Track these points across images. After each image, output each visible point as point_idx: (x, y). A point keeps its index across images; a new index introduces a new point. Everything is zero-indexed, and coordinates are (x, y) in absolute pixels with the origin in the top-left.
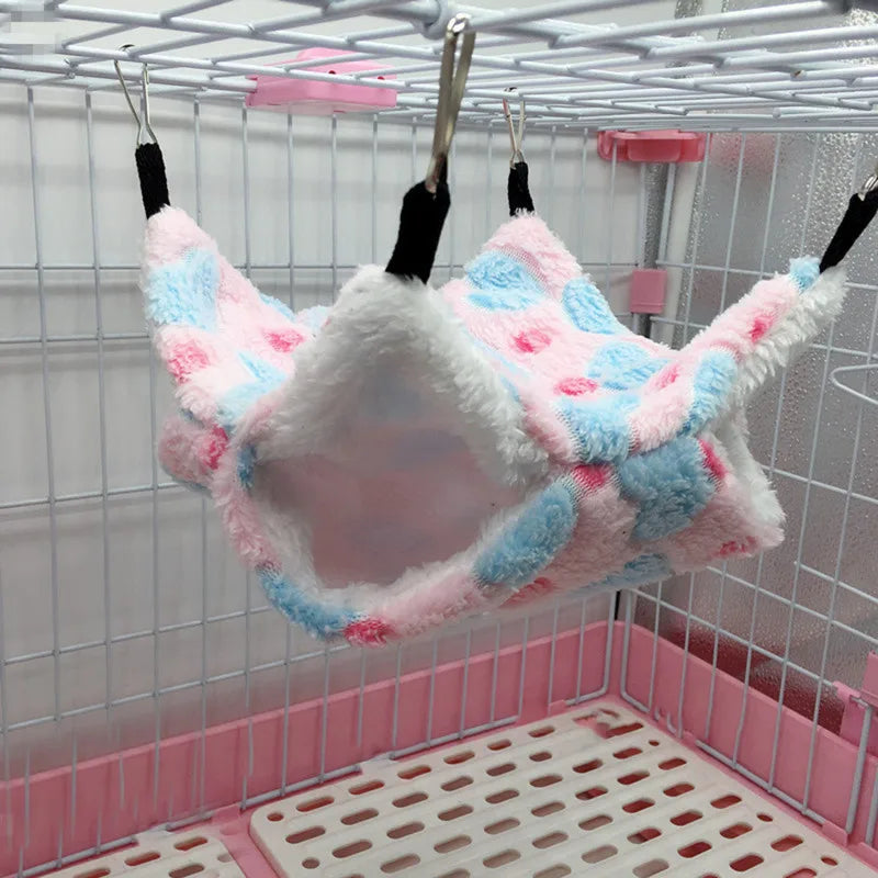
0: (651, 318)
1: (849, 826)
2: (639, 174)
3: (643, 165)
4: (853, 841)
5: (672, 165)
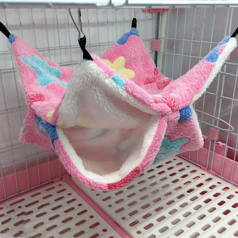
0: (157, 52)
1: (207, 166)
2: (153, 15)
3: (154, 13)
4: (208, 170)
5: (161, 13)
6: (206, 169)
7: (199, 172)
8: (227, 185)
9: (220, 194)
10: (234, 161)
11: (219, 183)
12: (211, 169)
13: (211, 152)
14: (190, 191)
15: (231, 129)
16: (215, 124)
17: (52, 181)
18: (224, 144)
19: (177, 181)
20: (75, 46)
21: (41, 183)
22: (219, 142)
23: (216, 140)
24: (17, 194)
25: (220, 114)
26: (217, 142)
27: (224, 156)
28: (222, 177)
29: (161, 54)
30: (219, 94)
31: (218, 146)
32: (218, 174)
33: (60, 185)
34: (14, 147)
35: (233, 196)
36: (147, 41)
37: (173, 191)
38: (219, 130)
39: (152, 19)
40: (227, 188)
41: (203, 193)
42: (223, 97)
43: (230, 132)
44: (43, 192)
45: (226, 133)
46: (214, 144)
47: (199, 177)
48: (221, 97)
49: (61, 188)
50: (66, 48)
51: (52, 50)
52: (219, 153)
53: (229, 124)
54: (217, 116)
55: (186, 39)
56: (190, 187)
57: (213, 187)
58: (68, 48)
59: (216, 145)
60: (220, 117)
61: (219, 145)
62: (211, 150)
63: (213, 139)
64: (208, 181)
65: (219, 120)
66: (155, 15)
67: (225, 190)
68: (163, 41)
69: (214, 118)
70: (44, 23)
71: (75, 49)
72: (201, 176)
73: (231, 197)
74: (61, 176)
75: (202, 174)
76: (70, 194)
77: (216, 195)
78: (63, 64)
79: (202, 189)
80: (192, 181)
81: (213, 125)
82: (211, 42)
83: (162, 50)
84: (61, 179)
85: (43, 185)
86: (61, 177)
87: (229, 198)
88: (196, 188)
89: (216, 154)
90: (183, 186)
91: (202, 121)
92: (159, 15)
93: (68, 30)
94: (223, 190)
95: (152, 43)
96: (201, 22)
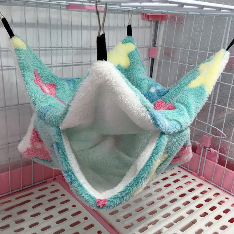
0: (154, 59)
1: (198, 172)
2: (151, 23)
3: (153, 21)
4: (199, 176)
5: (159, 21)
6: (197, 174)
7: (190, 177)
8: (218, 191)
9: (211, 200)
10: (225, 168)
11: (209, 189)
12: (202, 175)
13: (203, 158)
14: (182, 195)
15: (223, 136)
16: (208, 131)
17: (45, 181)
18: (216, 151)
19: (169, 185)
20: (76, 48)
21: (34, 183)
22: (211, 149)
23: (208, 147)
24: (10, 193)
25: (213, 122)
26: (209, 149)
27: (215, 162)
28: (212, 183)
29: (158, 61)
30: (213, 103)
31: (210, 153)
32: (208, 180)
33: (53, 185)
34: (10, 145)
35: (223, 202)
36: (145, 47)
37: (166, 196)
38: (211, 137)
39: (150, 27)
40: (217, 194)
41: (195, 198)
42: (217, 105)
43: (223, 140)
44: (37, 192)
45: (218, 140)
46: (205, 151)
47: (190, 182)
48: (215, 105)
49: (54, 189)
50: (67, 49)
51: (54, 50)
52: (211, 160)
53: (222, 131)
54: (210, 124)
55: (183, 48)
56: (182, 191)
57: (204, 193)
58: (70, 49)
59: (208, 152)
60: (213, 124)
61: (211, 151)
62: (202, 156)
63: (205, 146)
64: (199, 187)
65: (212, 127)
66: (153, 23)
67: (215, 195)
68: (160, 48)
69: (207, 125)
70: (48, 22)
71: (76, 50)
72: (192, 181)
73: (221, 203)
74: (54, 176)
75: (193, 180)
76: (63, 195)
77: (208, 200)
78: (64, 65)
79: (194, 194)
80: (184, 185)
81: (206, 132)
82: (208, 52)
83: (158, 57)
84: (54, 179)
85: (36, 185)
86: (55, 178)
87: (220, 203)
88: (188, 193)
89: (207, 160)
90: (175, 190)
91: (195, 128)
92: (157, 23)
93: (71, 31)
94: (213, 195)
95: (149, 50)
96: (199, 32)
